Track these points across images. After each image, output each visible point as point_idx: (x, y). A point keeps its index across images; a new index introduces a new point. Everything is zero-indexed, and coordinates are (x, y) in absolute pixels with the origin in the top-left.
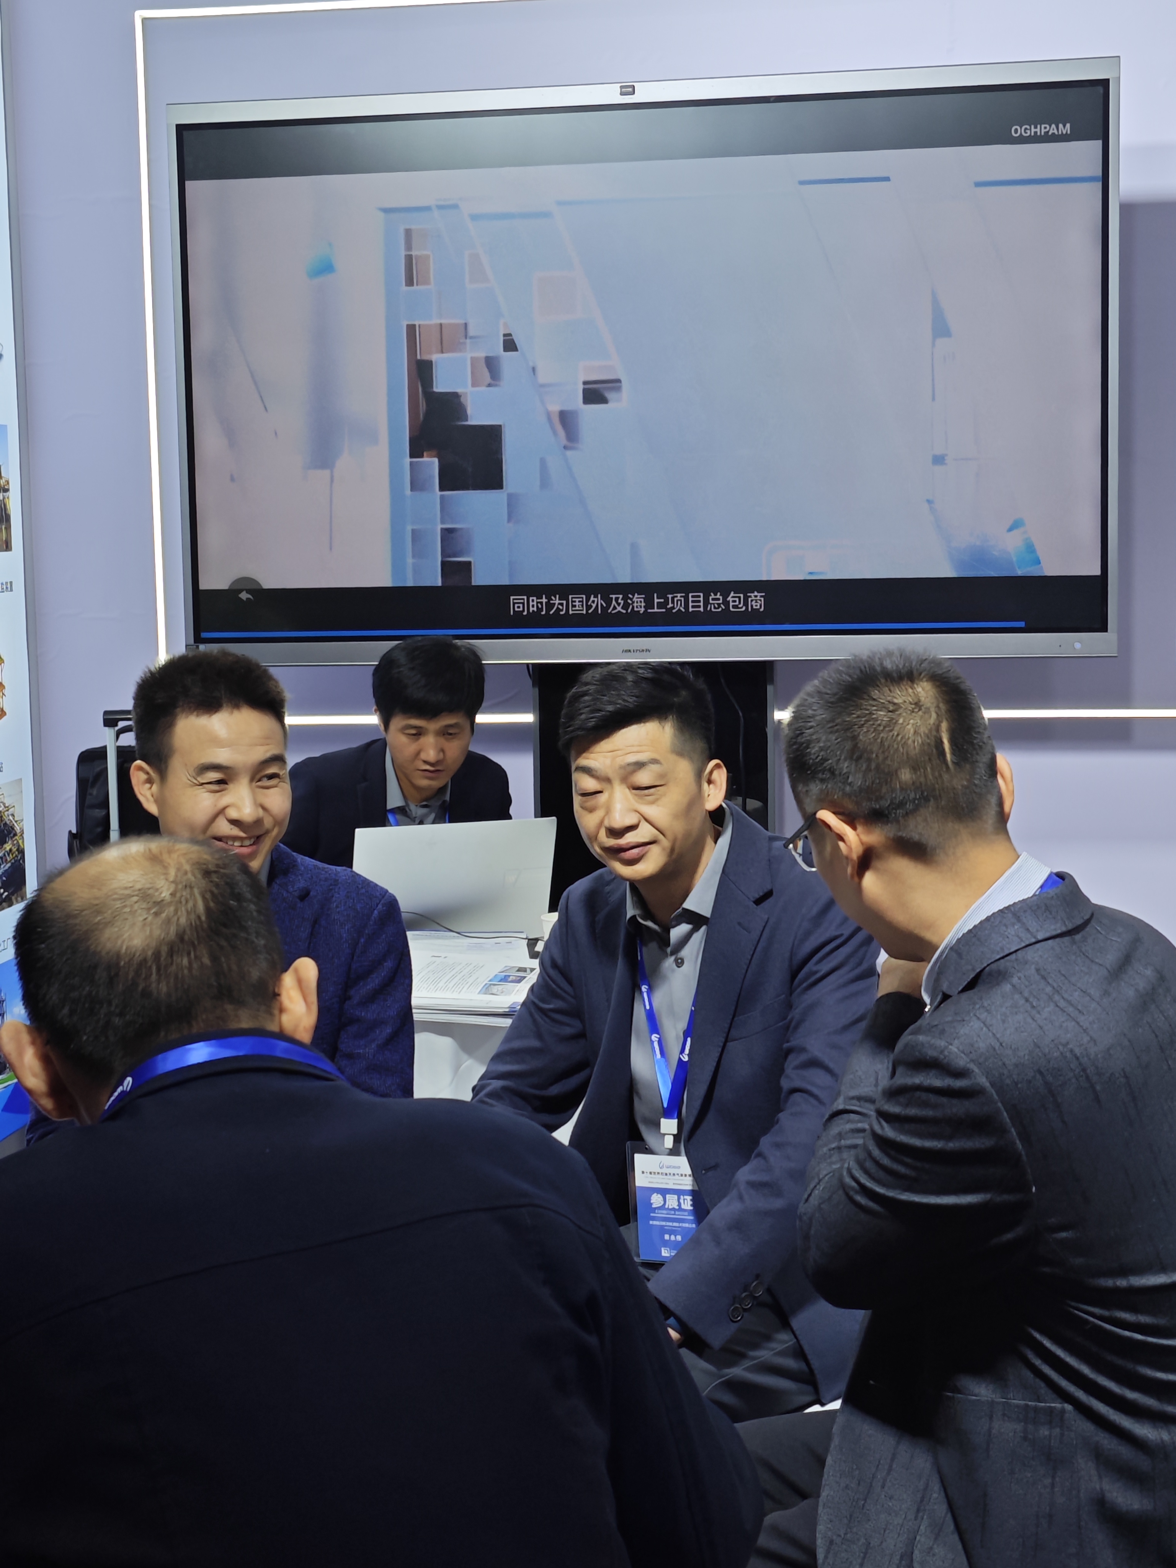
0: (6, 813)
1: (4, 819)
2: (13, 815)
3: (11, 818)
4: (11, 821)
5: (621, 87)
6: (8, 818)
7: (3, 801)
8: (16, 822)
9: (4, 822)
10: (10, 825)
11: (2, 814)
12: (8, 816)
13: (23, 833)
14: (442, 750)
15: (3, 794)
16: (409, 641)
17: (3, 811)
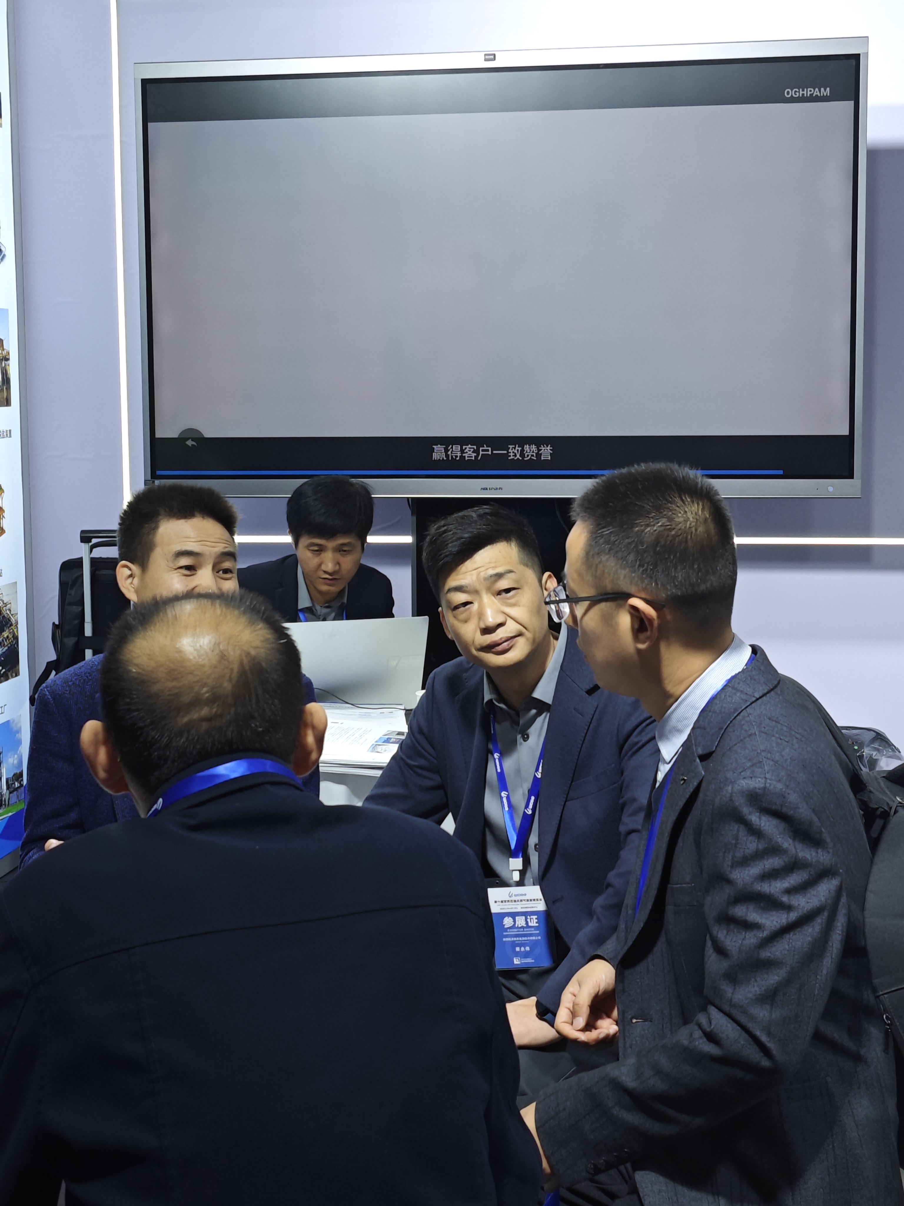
0: (4, 608)
1: (3, 613)
2: (10, 610)
3: (8, 612)
4: (8, 615)
5: (485, 55)
6: (5, 612)
7: (2, 599)
8: (12, 615)
9: (3, 615)
10: (7, 618)
11: (1, 609)
12: (6, 610)
13: (17, 624)
14: (339, 564)
15: (2, 594)
16: (316, 478)
17: (2, 606)
